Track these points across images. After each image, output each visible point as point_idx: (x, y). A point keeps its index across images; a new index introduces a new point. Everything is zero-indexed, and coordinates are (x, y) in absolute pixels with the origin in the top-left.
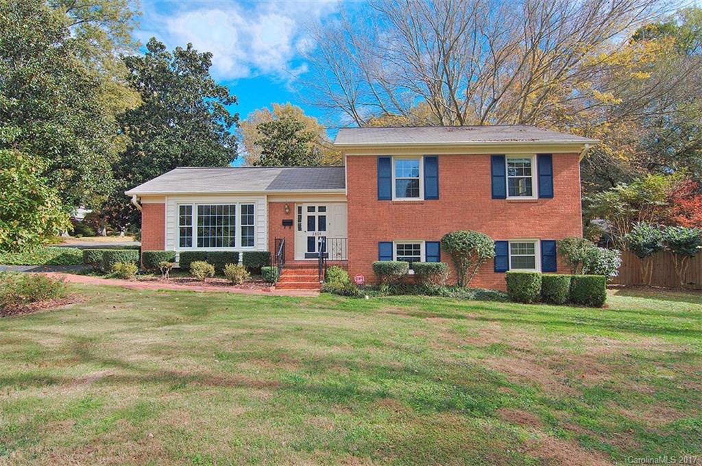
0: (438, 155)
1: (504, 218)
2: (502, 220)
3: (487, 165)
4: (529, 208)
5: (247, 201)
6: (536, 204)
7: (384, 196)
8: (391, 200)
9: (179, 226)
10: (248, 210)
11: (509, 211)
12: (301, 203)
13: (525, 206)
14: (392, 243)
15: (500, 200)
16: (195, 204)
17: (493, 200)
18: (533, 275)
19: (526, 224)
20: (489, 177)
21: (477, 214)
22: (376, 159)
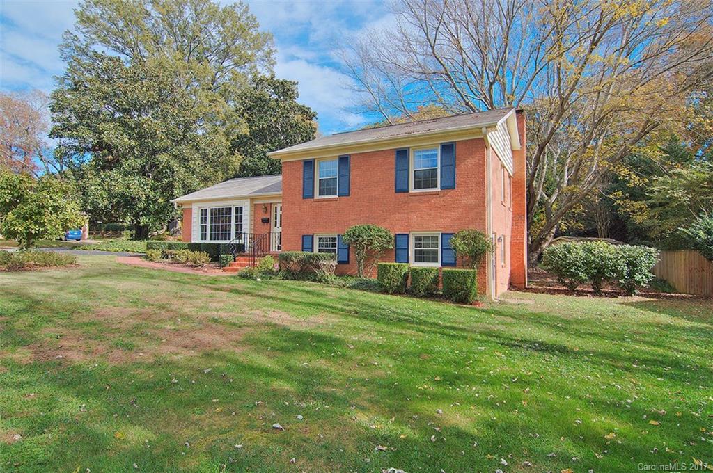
0: (350, 155)
1: (406, 211)
2: (404, 213)
3: (392, 159)
4: (429, 201)
5: (238, 203)
6: (438, 196)
7: (308, 195)
8: (313, 198)
9: (200, 224)
10: (239, 210)
11: (411, 204)
12: (276, 203)
13: (426, 198)
14: (312, 237)
15: (402, 194)
16: (209, 206)
17: (397, 194)
18: (390, 266)
19: (426, 217)
20: (394, 171)
21: (381, 209)
22: (302, 163)
